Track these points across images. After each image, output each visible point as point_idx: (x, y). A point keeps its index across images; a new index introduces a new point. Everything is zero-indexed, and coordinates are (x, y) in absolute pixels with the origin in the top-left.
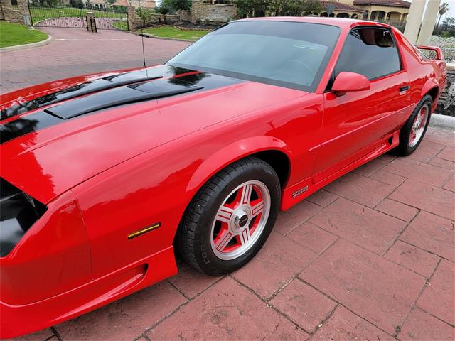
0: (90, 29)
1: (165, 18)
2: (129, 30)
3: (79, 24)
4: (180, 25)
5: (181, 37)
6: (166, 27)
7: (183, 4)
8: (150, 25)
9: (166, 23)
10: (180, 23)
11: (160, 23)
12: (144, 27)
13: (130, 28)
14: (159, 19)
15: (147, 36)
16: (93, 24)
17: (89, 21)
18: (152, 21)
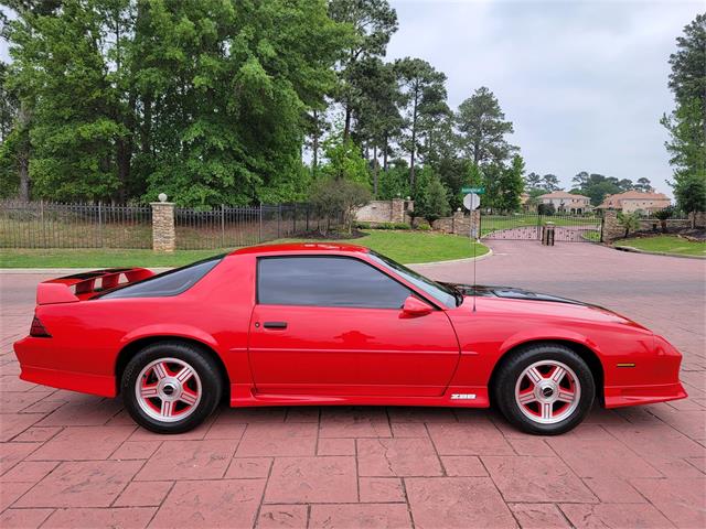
0: (545, 242)
1: (663, 225)
2: (602, 241)
3: (534, 236)
4: (690, 235)
5: (682, 252)
6: (664, 237)
7: (699, 204)
8: (639, 234)
9: (665, 231)
10: (690, 231)
11: (654, 231)
12: (625, 237)
13: (604, 239)
14: (655, 226)
15: (626, 250)
16: (550, 236)
17: (546, 232)
18: (641, 229)
